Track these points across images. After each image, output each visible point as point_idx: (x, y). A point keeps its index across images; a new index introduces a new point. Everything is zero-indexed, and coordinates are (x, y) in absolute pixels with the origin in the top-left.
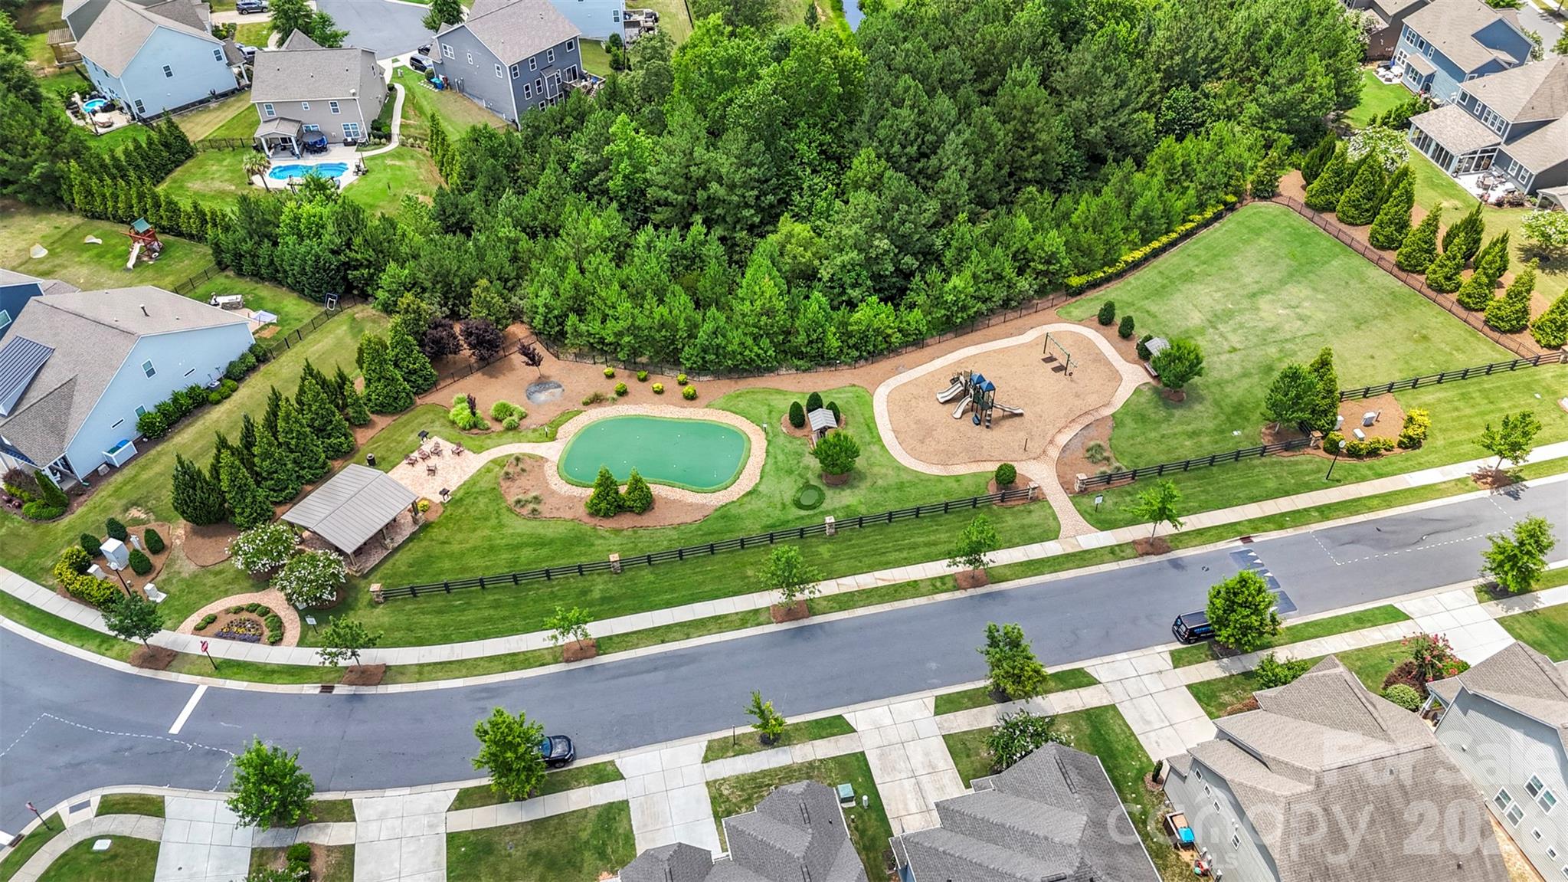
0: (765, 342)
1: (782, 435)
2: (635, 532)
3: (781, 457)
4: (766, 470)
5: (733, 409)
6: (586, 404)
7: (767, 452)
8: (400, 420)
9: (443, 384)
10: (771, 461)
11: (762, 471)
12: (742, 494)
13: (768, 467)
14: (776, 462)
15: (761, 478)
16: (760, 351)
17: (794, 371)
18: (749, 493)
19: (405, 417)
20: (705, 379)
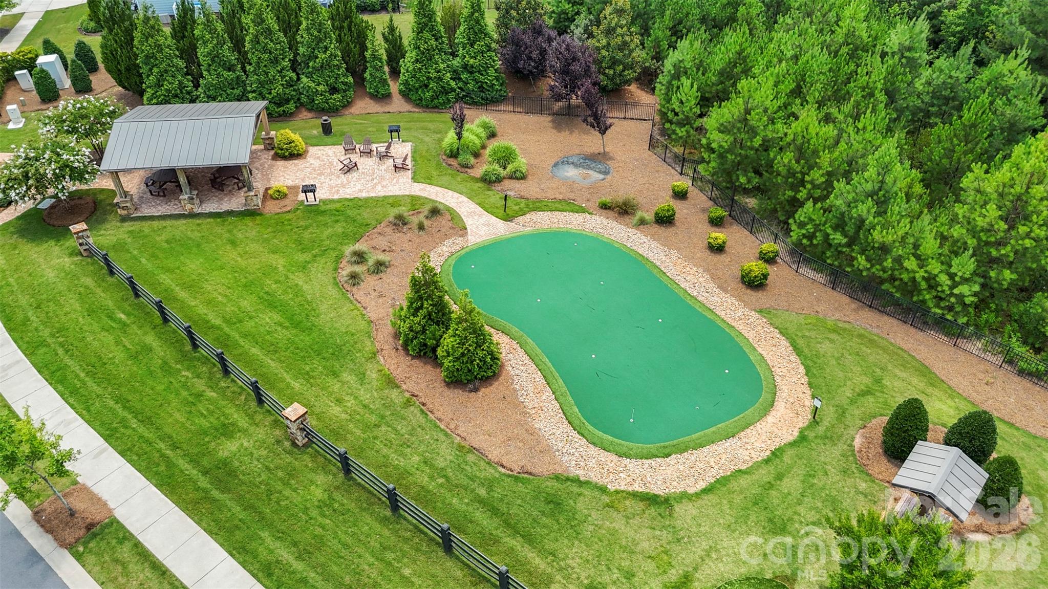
0: (965, 265)
1: (842, 447)
2: (408, 403)
3: (792, 484)
4: (734, 485)
5: (801, 342)
6: (605, 207)
7: (777, 454)
8: (416, 115)
9: (502, 108)
10: (765, 475)
11: (722, 482)
12: (637, 487)
13: (744, 481)
14: (770, 486)
15: (706, 490)
16: (943, 279)
17: (998, 360)
18: (651, 500)
19: (424, 115)
20: (811, 274)
